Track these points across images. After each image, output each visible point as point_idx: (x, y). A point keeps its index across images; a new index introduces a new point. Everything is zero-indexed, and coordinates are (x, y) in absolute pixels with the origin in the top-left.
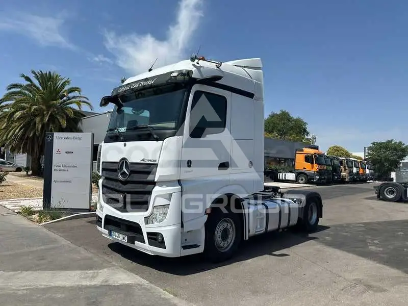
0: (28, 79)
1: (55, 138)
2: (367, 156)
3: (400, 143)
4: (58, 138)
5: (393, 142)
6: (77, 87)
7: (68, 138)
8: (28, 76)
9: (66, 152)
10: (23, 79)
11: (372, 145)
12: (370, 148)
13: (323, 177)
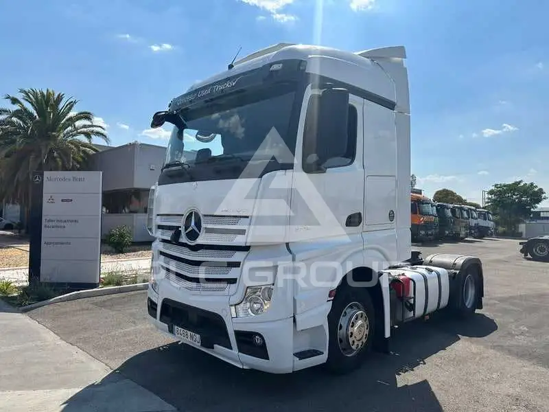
0: (15, 101)
1: (45, 179)
2: (486, 203)
3: (532, 184)
4: (50, 180)
5: (522, 184)
6: (88, 111)
7: (64, 179)
8: (16, 97)
9: (62, 201)
10: (9, 101)
11: (493, 188)
12: (491, 192)
13: (430, 233)
